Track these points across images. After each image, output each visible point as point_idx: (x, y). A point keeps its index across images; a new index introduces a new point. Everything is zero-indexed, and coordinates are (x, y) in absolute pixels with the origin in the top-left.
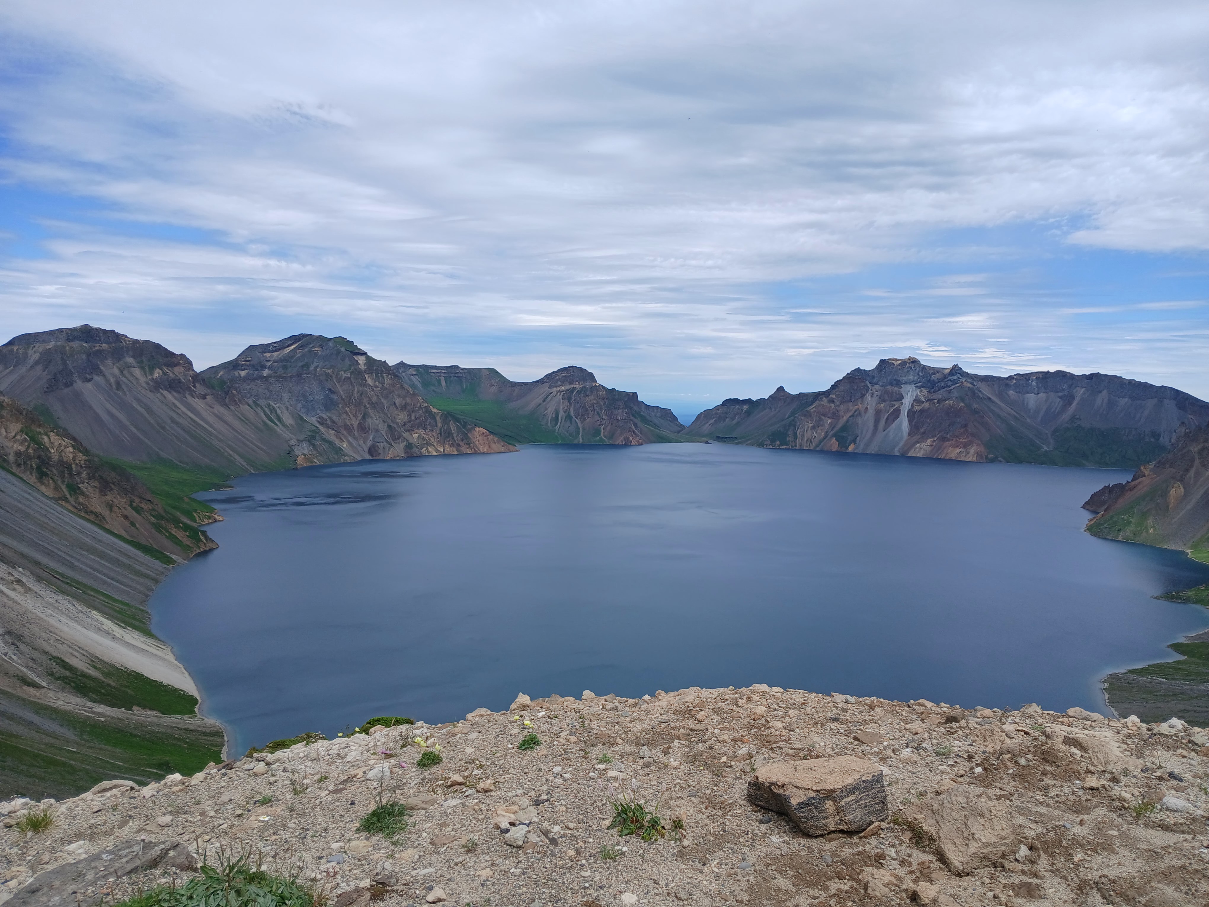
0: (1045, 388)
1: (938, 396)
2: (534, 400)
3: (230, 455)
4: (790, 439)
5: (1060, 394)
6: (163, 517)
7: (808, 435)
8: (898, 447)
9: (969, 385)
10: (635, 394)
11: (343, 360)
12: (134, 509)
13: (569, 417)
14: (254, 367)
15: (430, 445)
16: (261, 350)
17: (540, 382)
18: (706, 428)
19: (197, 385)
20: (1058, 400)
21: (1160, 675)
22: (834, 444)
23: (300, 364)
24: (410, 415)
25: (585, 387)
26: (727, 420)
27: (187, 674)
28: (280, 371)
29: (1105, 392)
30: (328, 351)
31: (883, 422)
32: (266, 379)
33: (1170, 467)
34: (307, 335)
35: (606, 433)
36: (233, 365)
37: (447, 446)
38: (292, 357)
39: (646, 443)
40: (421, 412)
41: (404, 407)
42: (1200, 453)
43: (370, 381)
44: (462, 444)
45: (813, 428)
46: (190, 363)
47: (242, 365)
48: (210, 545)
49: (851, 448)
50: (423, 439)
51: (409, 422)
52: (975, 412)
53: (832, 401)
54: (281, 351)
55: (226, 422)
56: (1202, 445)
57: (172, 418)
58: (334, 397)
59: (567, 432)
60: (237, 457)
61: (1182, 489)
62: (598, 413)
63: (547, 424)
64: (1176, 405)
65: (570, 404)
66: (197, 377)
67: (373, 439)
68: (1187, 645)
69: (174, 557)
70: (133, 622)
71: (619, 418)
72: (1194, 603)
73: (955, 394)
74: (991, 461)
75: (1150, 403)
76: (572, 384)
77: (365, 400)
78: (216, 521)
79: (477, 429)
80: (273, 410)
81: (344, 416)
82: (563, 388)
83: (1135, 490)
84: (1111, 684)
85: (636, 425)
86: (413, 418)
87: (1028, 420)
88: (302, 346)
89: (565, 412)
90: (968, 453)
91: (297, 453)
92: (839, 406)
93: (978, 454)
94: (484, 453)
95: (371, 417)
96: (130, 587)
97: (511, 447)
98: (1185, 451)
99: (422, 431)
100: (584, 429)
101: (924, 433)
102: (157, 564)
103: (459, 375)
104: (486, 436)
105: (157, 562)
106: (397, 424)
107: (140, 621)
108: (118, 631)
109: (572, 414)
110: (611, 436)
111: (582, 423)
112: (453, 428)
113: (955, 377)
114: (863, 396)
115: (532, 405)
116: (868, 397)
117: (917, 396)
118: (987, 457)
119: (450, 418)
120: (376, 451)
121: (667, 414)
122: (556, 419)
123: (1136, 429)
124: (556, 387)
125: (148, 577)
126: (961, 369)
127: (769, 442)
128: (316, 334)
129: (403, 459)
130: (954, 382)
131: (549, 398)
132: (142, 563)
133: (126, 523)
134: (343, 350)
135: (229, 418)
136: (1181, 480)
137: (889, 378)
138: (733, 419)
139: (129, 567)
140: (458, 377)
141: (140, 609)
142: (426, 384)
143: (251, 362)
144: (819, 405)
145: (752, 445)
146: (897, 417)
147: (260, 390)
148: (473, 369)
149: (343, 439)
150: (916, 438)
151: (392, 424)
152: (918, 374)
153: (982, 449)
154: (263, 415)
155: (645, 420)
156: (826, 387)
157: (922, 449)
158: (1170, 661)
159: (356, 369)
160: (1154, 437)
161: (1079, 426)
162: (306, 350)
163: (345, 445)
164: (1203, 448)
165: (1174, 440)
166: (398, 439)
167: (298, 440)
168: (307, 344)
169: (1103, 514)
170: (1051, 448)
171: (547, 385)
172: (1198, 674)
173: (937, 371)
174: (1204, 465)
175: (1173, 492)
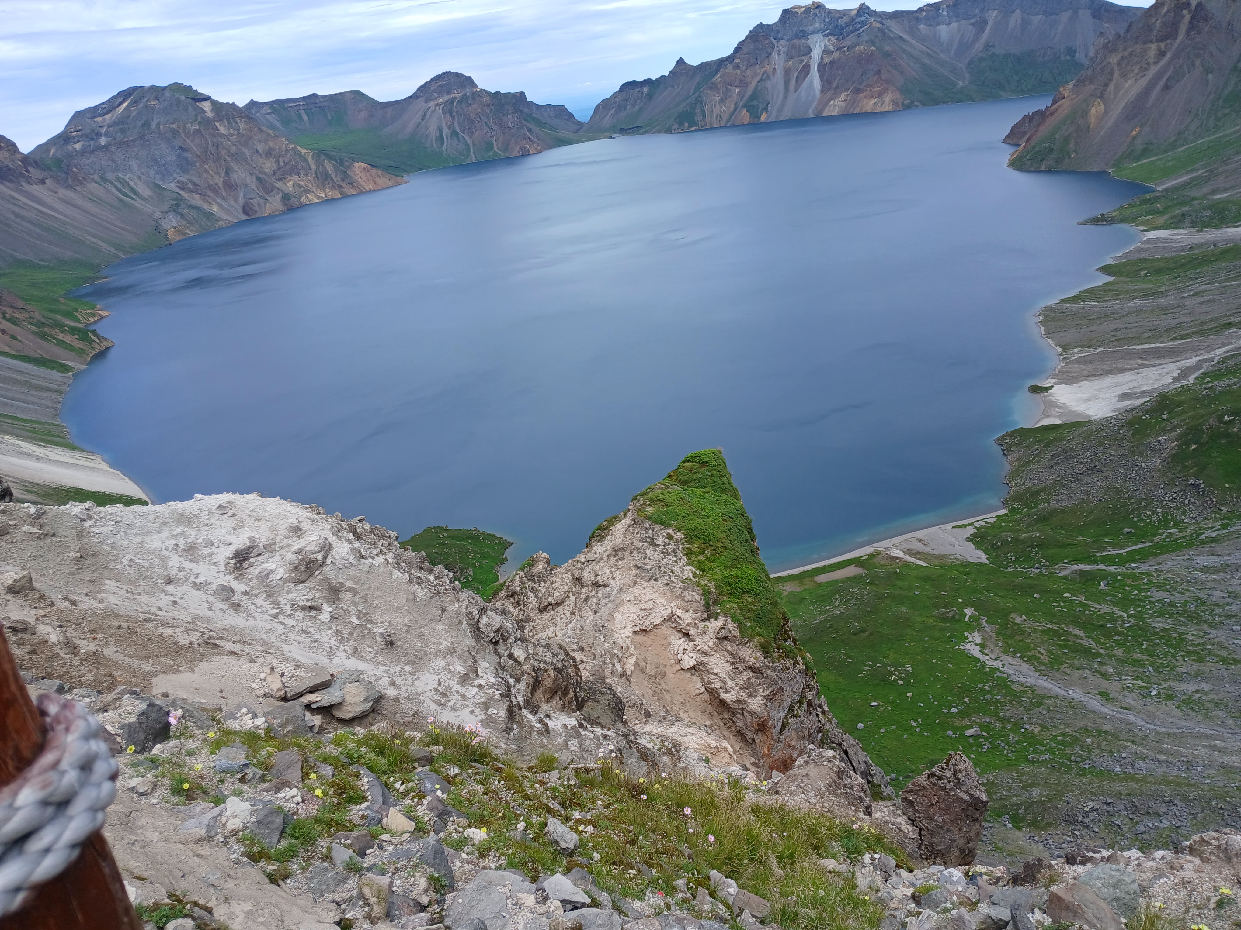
0: (957, 17)
1: (848, 42)
2: (412, 120)
3: (94, 243)
4: (698, 118)
5: (972, 21)
6: (43, 323)
7: (716, 111)
8: (812, 108)
9: (879, 25)
10: (522, 94)
11: (186, 109)
12: (9, 320)
13: (454, 134)
14: (86, 137)
15: (310, 191)
16: (90, 116)
17: (414, 97)
18: (607, 121)
19: (30, 169)
20: (971, 27)
21: (1091, 299)
22: (745, 116)
23: (140, 123)
24: (277, 161)
25: (465, 95)
26: (628, 107)
27: (127, 479)
28: (119, 137)
29: (1018, 12)
30: (166, 103)
31: (793, 82)
32: (106, 147)
33: (1090, 84)
34: (137, 88)
35: (500, 145)
36: (63, 139)
37: (328, 190)
38: (129, 116)
39: (546, 149)
40: (289, 155)
41: (269, 153)
42: (1119, 64)
43: (222, 129)
44: (343, 184)
45: (722, 101)
46: (14, 145)
47: (74, 137)
48: (104, 345)
49: (763, 118)
50: (300, 186)
51: (279, 169)
52: (888, 55)
53: (738, 67)
54: (113, 112)
55: (76, 207)
56: (1121, 54)
57: (14, 213)
58: (187, 155)
59: (456, 150)
60: (101, 243)
61: (1102, 106)
62: (486, 124)
63: (432, 146)
64: (1091, 14)
65: (453, 118)
66: (25, 159)
67: (244, 196)
68: (1115, 265)
69: (70, 363)
70: (51, 438)
71: (510, 125)
72: (1119, 223)
73: (865, 38)
74: (907, 107)
75: (1065, 17)
76: (450, 93)
77: (223, 152)
78: (102, 318)
79: (356, 164)
80: (125, 184)
81: (205, 175)
82: (441, 100)
83: (1056, 115)
84: (1046, 316)
85: (530, 130)
86: (282, 164)
87: (942, 56)
88: (135, 103)
89: (449, 128)
90: (883, 102)
91: (165, 226)
92: (745, 71)
93: (894, 102)
94: (370, 191)
95: (236, 171)
96: (34, 404)
97: (398, 179)
98: (1104, 63)
99: (296, 178)
100: (474, 145)
101: (837, 88)
102: (55, 375)
103: (320, 104)
104: (368, 171)
105: (55, 372)
106: (265, 174)
107: (59, 437)
108: (39, 451)
109: (458, 129)
110: (506, 149)
111: (470, 138)
112: (329, 167)
113: (863, 18)
114: (770, 55)
115: (411, 126)
116: (775, 55)
117: (825, 46)
118: (903, 104)
119: (323, 157)
120: (251, 209)
121: (561, 112)
122: (441, 138)
123: (1051, 48)
124: (433, 100)
125: (49, 389)
126: (868, 8)
127: (676, 126)
128: (147, 84)
129: (284, 213)
130: (863, 24)
131: (428, 116)
132: (38, 376)
133: (6, 337)
134: (183, 98)
135: (79, 201)
136: (1101, 97)
137: (794, 30)
138: (634, 105)
139: (25, 383)
140: (320, 107)
141: (54, 425)
142: (286, 122)
143: (83, 132)
144: (724, 74)
145: (659, 132)
146: (808, 73)
147: (103, 163)
148: (335, 95)
149: (212, 202)
150: (829, 94)
151: (261, 176)
152: (824, 21)
153: (897, 95)
154: (115, 191)
155: (539, 123)
156: (729, 51)
157: (836, 106)
158: (1100, 284)
159: (203, 118)
160: (1069, 54)
161: (994, 54)
162: (141, 105)
163: (215, 208)
164: (1122, 58)
165: (1091, 54)
166: (272, 191)
167: (161, 212)
168: (140, 99)
169: (1025, 147)
170: (967, 83)
171: (422, 99)
172: (1127, 292)
173: (844, 13)
174: (1124, 76)
175: (1093, 110)
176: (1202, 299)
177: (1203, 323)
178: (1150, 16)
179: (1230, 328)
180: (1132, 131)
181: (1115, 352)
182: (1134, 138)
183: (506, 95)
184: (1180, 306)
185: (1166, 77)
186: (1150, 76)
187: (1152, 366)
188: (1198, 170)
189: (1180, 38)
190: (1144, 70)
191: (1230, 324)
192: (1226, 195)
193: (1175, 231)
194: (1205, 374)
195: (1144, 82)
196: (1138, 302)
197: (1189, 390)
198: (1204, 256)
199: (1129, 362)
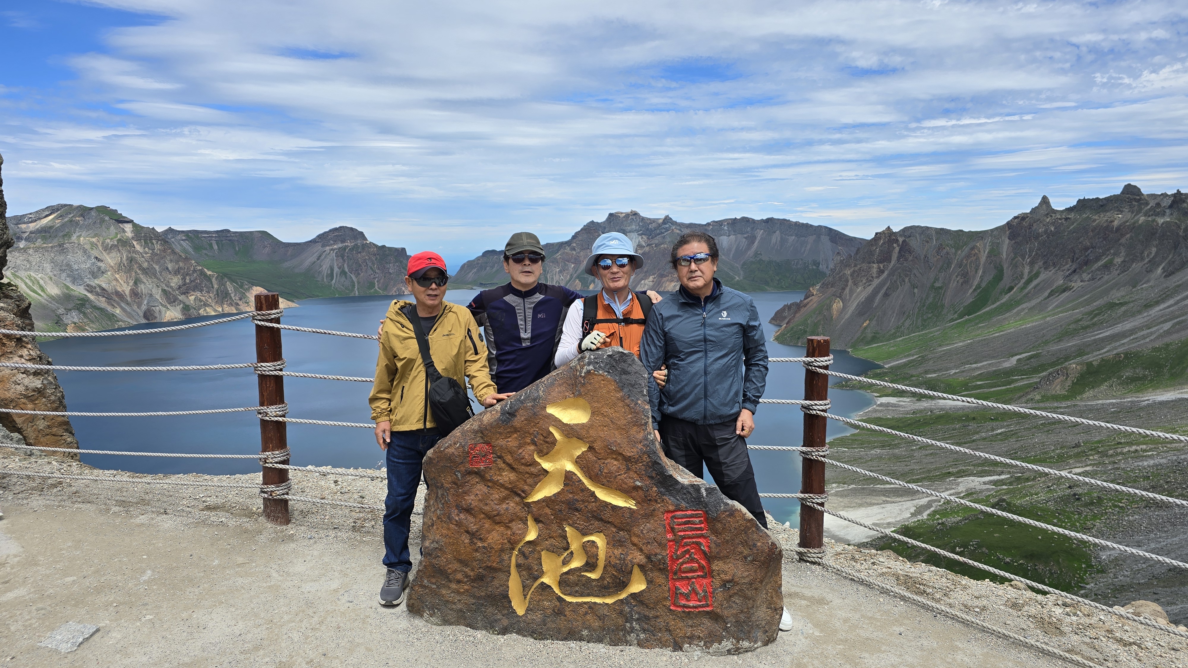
0: (734, 232)
1: (655, 241)
2: (308, 259)
5: (745, 236)
9: (678, 231)
10: (403, 250)
11: (108, 228)
13: (343, 273)
15: (209, 305)
17: (313, 241)
18: (471, 276)
20: (744, 240)
21: (843, 446)
23: (61, 234)
24: (184, 279)
25: (356, 245)
26: (488, 268)
28: (39, 242)
29: (778, 232)
30: (91, 220)
33: (831, 287)
34: (65, 205)
35: (380, 285)
37: (225, 306)
38: (52, 227)
40: (195, 275)
41: (177, 272)
42: (852, 275)
43: (138, 247)
44: (240, 303)
45: (560, 272)
50: (201, 301)
51: (184, 285)
53: (574, 249)
54: (38, 222)
56: (853, 269)
58: (101, 265)
59: (343, 286)
61: (841, 304)
62: (371, 268)
63: (323, 280)
64: (830, 239)
65: (344, 261)
67: (148, 304)
71: (391, 271)
72: (858, 389)
73: (668, 239)
75: (811, 239)
76: (344, 242)
77: (135, 267)
79: (255, 288)
80: (35, 281)
81: (114, 283)
82: (335, 247)
83: (808, 306)
86: (188, 281)
89: (339, 268)
91: (66, 321)
92: (579, 253)
95: (143, 282)
98: (842, 274)
99: (198, 294)
100: (359, 283)
103: (231, 238)
106: (171, 287)
109: (347, 270)
110: (385, 288)
111: (356, 277)
112: (230, 288)
113: (667, 226)
115: (307, 263)
117: (639, 242)
119: (226, 279)
120: (152, 315)
122: (331, 276)
123: (802, 259)
124: (329, 246)
126: (671, 219)
128: (76, 204)
129: (182, 321)
130: (667, 230)
131: (322, 257)
134: (107, 218)
136: (840, 297)
138: (492, 267)
140: (230, 240)
142: (197, 249)
144: (564, 253)
147: (18, 262)
148: (245, 232)
149: (115, 305)
150: (641, 276)
151: (166, 288)
152: (639, 224)
156: (568, 238)
157: (646, 284)
159: (122, 237)
160: (815, 265)
161: (761, 260)
162: (66, 220)
163: (118, 311)
164: (854, 271)
165: (831, 266)
166: (174, 302)
167: (65, 309)
168: (67, 214)
169: (786, 327)
170: (741, 278)
171: (320, 244)
172: (869, 442)
173: (653, 221)
174: (856, 284)
175: (835, 306)
176: (927, 452)
177: (929, 471)
178: (872, 245)
179: (950, 477)
180: (863, 323)
181: (864, 489)
182: (866, 328)
183: (390, 249)
184: (911, 457)
185: (885, 288)
186: (875, 286)
187: (894, 502)
188: (913, 355)
189: (893, 263)
190: (870, 281)
191: (949, 473)
192: (936, 375)
193: (901, 399)
194: (935, 512)
195: (870, 289)
196: (879, 451)
197: (925, 524)
198: (924, 419)
199: (876, 498)
